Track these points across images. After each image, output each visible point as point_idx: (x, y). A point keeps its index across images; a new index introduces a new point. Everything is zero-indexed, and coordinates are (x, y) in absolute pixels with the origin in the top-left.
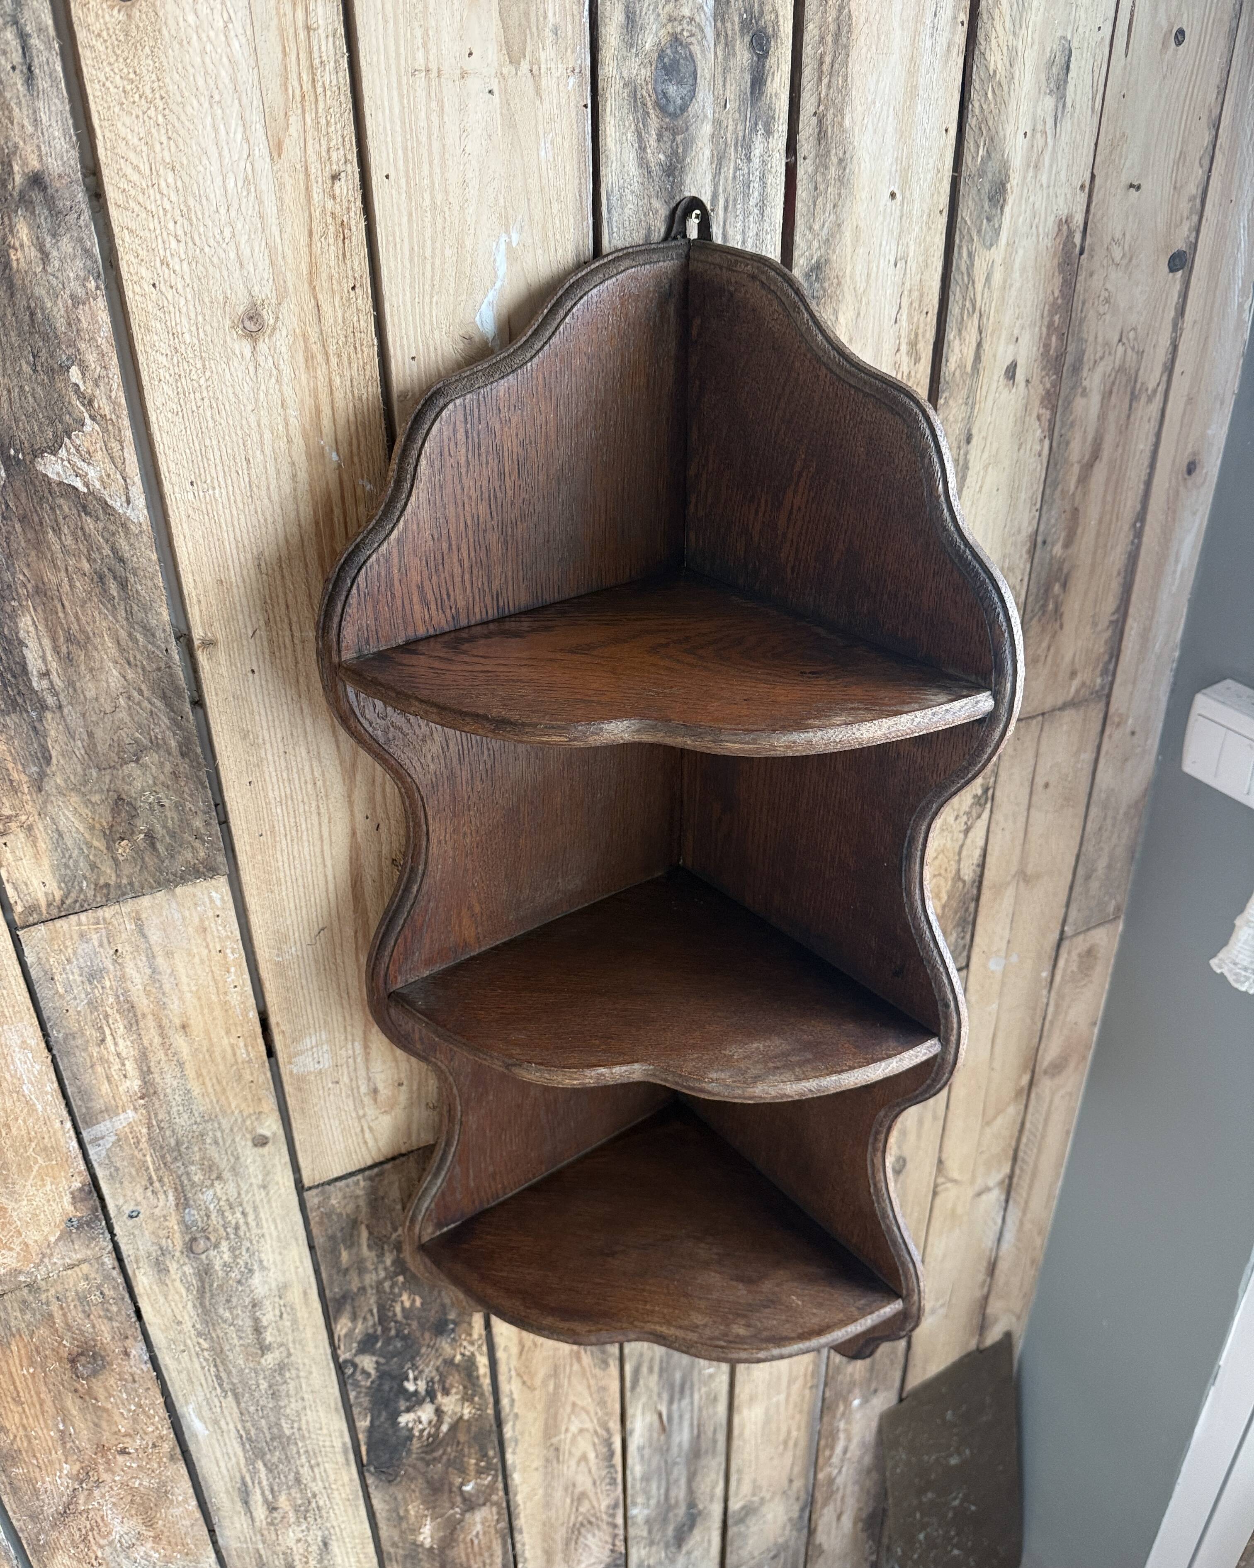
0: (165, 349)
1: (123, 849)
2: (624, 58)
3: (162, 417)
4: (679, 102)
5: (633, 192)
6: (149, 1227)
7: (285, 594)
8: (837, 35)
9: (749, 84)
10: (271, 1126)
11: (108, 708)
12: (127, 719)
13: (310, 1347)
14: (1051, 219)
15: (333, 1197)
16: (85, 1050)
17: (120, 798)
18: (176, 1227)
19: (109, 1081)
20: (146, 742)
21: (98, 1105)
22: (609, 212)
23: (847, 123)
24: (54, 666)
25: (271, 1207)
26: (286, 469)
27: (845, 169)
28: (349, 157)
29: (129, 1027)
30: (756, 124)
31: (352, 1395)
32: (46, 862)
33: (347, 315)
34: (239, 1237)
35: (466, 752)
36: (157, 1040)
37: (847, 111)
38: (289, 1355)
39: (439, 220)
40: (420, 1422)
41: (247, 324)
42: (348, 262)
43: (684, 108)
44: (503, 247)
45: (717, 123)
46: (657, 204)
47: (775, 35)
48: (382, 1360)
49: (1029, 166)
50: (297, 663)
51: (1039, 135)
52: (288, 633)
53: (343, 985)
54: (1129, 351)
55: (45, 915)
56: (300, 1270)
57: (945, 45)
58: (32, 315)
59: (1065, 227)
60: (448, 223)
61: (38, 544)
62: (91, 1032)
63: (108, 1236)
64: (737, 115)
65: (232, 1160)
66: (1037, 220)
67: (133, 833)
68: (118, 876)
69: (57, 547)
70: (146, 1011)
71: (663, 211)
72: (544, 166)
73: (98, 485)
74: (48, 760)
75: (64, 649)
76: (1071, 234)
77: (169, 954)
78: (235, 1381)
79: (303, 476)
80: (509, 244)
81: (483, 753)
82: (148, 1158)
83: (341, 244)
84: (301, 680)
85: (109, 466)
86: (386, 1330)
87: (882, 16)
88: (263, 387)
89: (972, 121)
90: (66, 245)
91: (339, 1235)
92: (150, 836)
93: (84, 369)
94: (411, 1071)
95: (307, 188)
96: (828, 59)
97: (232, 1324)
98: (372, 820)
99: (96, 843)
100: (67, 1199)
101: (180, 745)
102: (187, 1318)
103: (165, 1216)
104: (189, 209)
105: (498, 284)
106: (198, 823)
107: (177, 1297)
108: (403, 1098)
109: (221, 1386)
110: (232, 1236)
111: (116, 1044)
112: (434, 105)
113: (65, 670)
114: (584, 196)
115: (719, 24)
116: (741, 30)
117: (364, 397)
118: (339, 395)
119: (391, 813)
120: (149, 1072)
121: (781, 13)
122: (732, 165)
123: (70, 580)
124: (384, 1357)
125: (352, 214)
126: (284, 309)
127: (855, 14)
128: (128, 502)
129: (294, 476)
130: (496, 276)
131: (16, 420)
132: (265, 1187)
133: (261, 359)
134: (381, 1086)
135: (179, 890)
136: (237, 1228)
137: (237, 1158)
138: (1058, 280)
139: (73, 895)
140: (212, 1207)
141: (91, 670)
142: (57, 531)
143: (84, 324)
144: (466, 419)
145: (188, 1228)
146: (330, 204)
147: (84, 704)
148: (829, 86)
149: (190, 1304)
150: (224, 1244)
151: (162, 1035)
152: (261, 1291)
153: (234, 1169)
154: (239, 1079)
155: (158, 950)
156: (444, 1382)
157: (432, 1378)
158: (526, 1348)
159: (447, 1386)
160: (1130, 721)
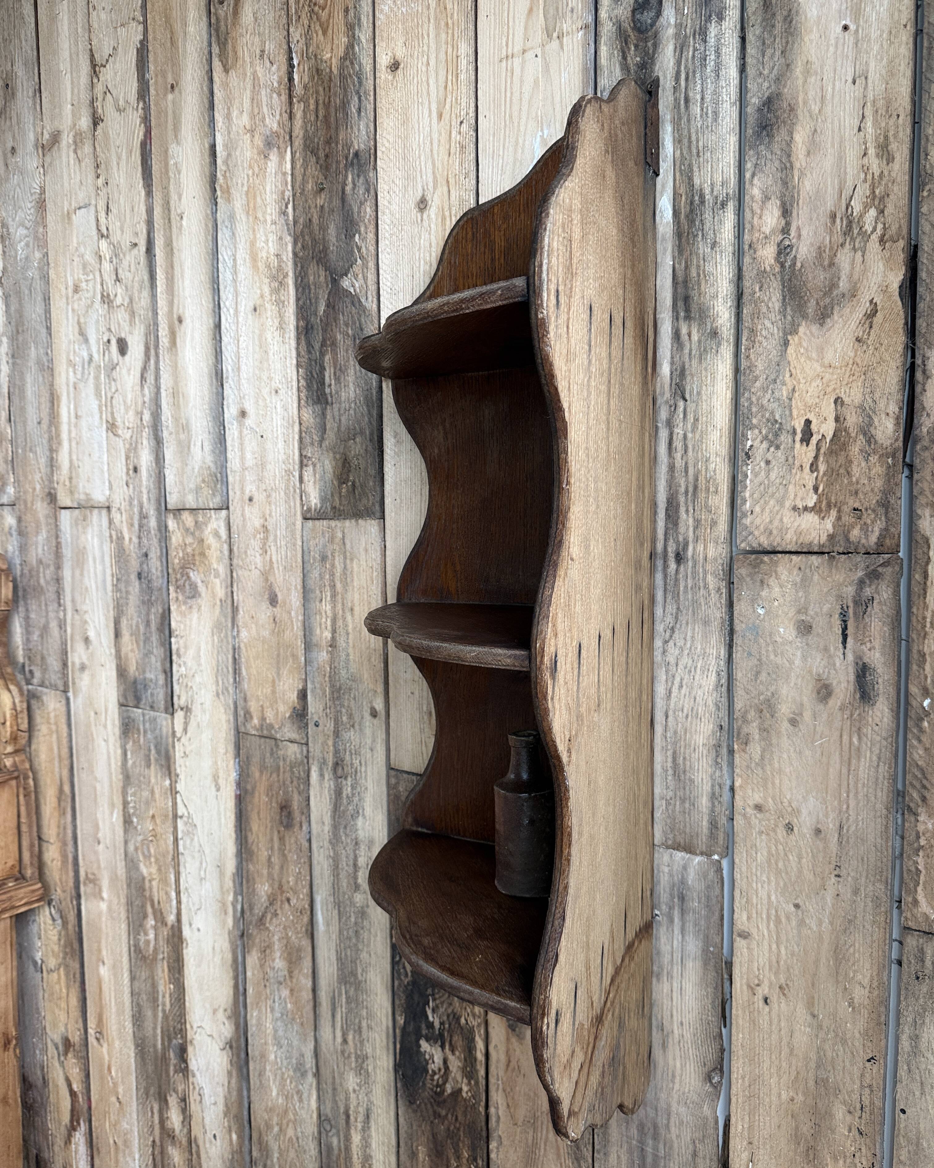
1: (344, 489)
4: (650, 21)
6: (321, 738)
10: (379, 705)
11: (348, 408)
12: (354, 416)
15: (400, 784)
16: (315, 602)
17: (346, 459)
18: (331, 748)
19: (320, 627)
20: (358, 430)
21: (315, 640)
24: (333, 381)
25: (373, 768)
29: (332, 597)
30: (710, 16)
32: (317, 486)
33: (460, 194)
34: (356, 780)
36: (341, 612)
40: (433, 1062)
41: (420, 205)
42: (463, 166)
43: (653, 24)
44: (538, 139)
45: (678, 26)
55: (313, 514)
58: (348, 213)
61: (336, 319)
62: (318, 592)
63: (306, 732)
64: (694, 16)
65: (360, 717)
67: (348, 481)
68: (340, 503)
69: (342, 322)
70: (339, 591)
72: (562, 88)
73: (358, 291)
74: (325, 431)
75: (337, 374)
77: (352, 560)
78: (340, 899)
80: (542, 137)
82: (327, 690)
83: (460, 157)
85: (363, 280)
92: (353, 485)
93: (360, 234)
97: (344, 848)
99: (335, 482)
100: (296, 693)
101: (370, 434)
102: (327, 822)
103: (328, 736)
106: (371, 483)
107: (325, 802)
109: (334, 895)
110: (353, 777)
111: (326, 606)
112: (509, 73)
113: (336, 384)
120: (335, 631)
122: (691, 49)
123: (344, 338)
125: (467, 140)
126: (436, 196)
128: (367, 299)
131: (337, 261)
132: (372, 750)
133: (424, 222)
135: (360, 521)
136: (356, 772)
137: (362, 718)
139: (324, 508)
140: (347, 745)
141: (345, 386)
142: (343, 314)
145: (336, 752)
147: (340, 404)
150: (349, 779)
151: (343, 610)
152: (361, 834)
153: (360, 725)
154: (369, 660)
155: (348, 554)
156: (451, 1036)
157: (443, 1022)
158: (512, 1065)
159: (453, 1042)
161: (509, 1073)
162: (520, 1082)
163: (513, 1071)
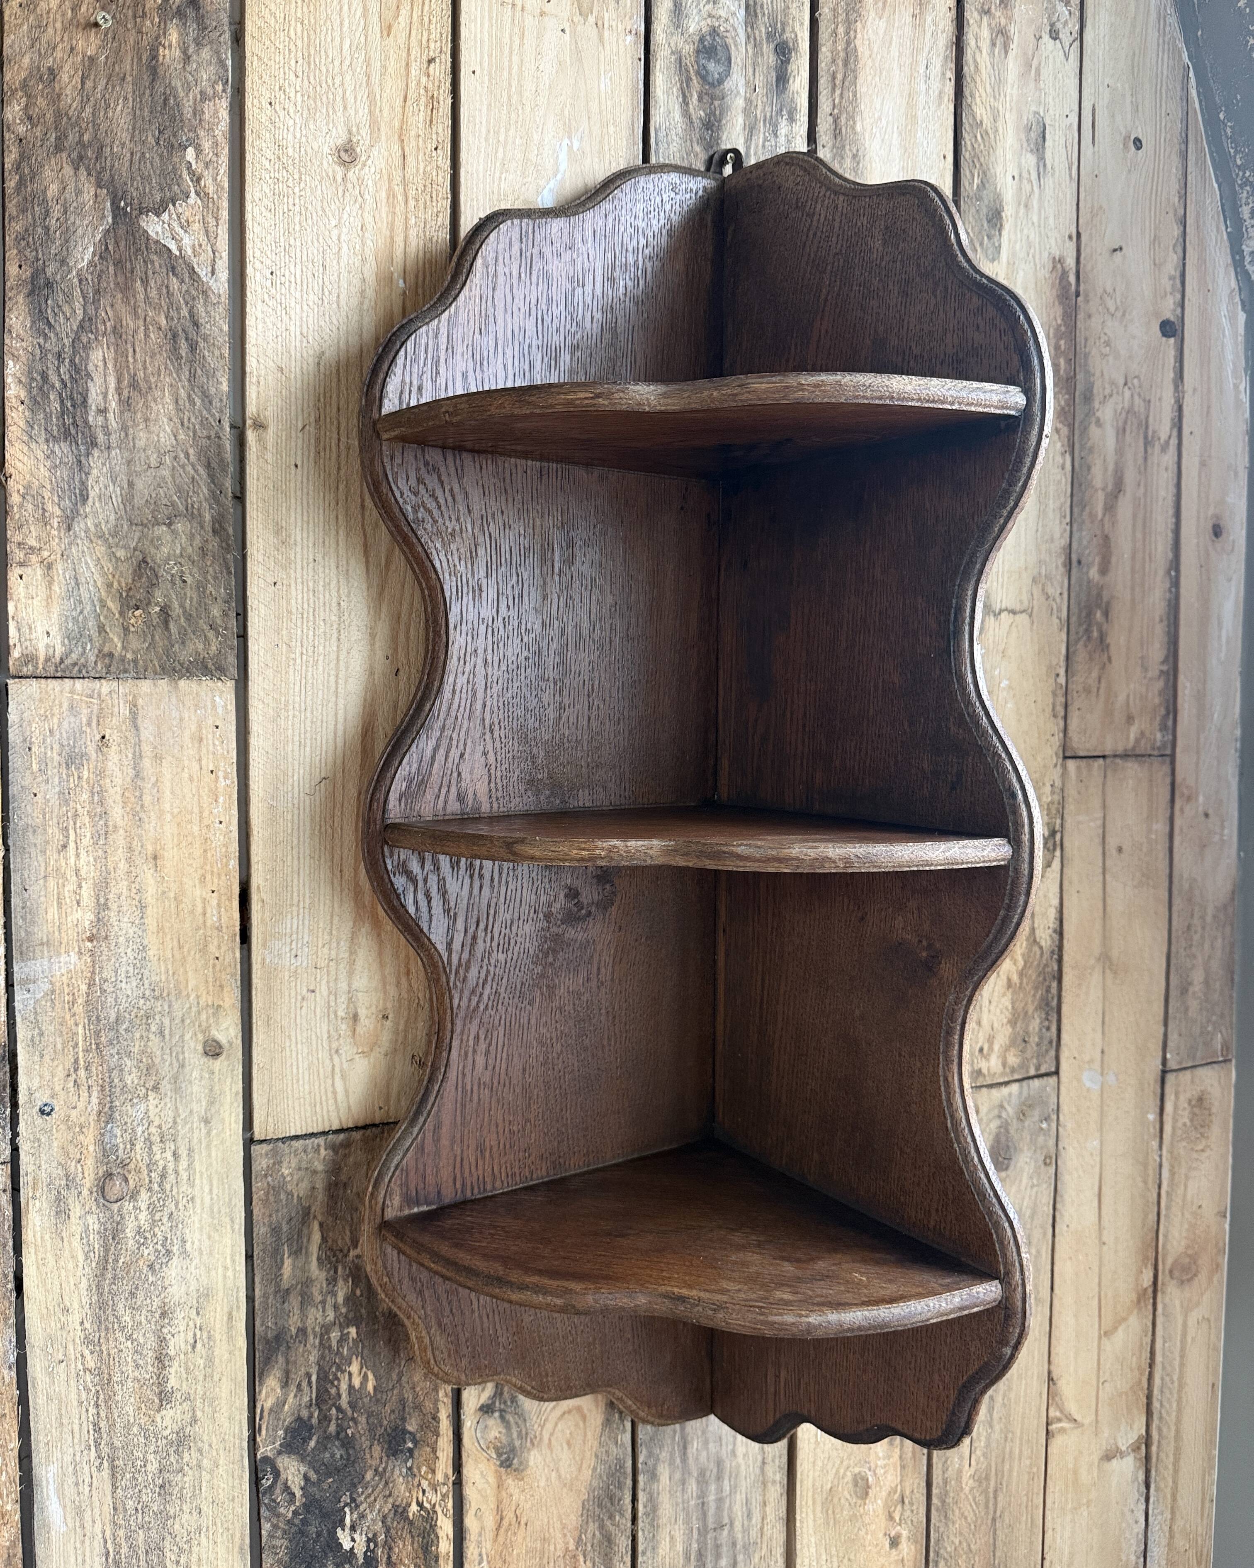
0: (269, 155)
1: (136, 618)
2: (672, 34)
3: (256, 210)
4: (716, 76)
5: (677, 135)
6: (60, 1136)
7: (338, 396)
8: (846, 63)
9: (774, 79)
10: (229, 1030)
11: (154, 463)
12: (169, 480)
13: (222, 1418)
14: (1045, 255)
15: (285, 1165)
16: (44, 852)
17: (144, 561)
18: (91, 1148)
19: (59, 904)
20: (182, 508)
21: (40, 933)
22: (657, 144)
23: (858, 128)
24: (113, 405)
25: (209, 1156)
26: (356, 282)
27: (858, 163)
28: (444, 49)
29: (96, 837)
30: (781, 110)
31: (266, 1527)
32: (56, 610)
33: (428, 169)
34: (163, 1190)
35: (494, 567)
36: (123, 866)
37: (858, 118)
38: (194, 1420)
39: (513, 115)
41: (342, 154)
42: (434, 128)
43: (720, 82)
44: (565, 149)
45: (748, 101)
46: (697, 149)
47: (796, 49)
48: (313, 1476)
49: (1019, 204)
50: (339, 468)
51: (1025, 182)
52: (335, 436)
53: (337, 858)
54: (1136, 397)
55: (40, 671)
56: (230, 1273)
57: (937, 93)
58: (166, 100)
59: (1059, 266)
60: (521, 118)
61: (126, 289)
62: (53, 831)
63: (9, 1135)
64: (765, 99)
65: (176, 1065)
66: (1032, 251)
67: (149, 604)
68: (124, 647)
69: (141, 296)
70: (120, 823)
71: (703, 156)
72: (603, 95)
73: (189, 252)
74: (85, 499)
75: (125, 393)
76: (1064, 274)
77: (158, 758)
78: (117, 1443)
79: (370, 293)
80: (570, 147)
81: (511, 575)
82: (81, 1031)
83: (429, 112)
84: (341, 487)
85: (202, 237)
86: (325, 1419)
87: (882, 57)
88: (347, 208)
89: (966, 154)
90: (206, 53)
91: (285, 1228)
92: (165, 611)
93: (199, 152)
94: (399, 1000)
95: (407, 64)
96: (839, 77)
97: (129, 1338)
98: (392, 662)
99: (110, 604)
101: (214, 520)
102: (76, 1305)
103: (82, 1127)
104: (309, 55)
105: (559, 177)
106: (216, 612)
107: (71, 1265)
108: (386, 1038)
109: (97, 1444)
110: (156, 1187)
111: (78, 855)
112: (516, 30)
113: (122, 412)
114: (636, 126)
115: (749, 30)
116: (768, 38)
117: (434, 239)
118: (412, 233)
119: (412, 660)
120: (106, 907)
121: (799, 35)
122: (762, 136)
123: (146, 329)
124: (317, 1472)
125: (441, 91)
126: (375, 152)
127: (860, 49)
128: (213, 273)
129: (363, 292)
130: (557, 171)
131: (133, 179)
132: (207, 1122)
133: (350, 186)
134: (362, 1012)
135: (182, 683)
136: (163, 1176)
137: (182, 1066)
138: (1059, 311)
139: (74, 656)
140: (140, 1130)
141: (146, 420)
142: (145, 282)
143: (207, 116)
144: (521, 239)
145: (105, 1153)
146: (424, 80)
147: (132, 452)
148: (841, 96)
149: (84, 1284)
150: (144, 1196)
151: (130, 861)
152: (176, 1292)
153: (175, 1079)
154: (204, 950)
155: (146, 749)
156: (390, 1549)
157: (375, 1535)
158: (505, 1523)
159: (394, 1558)
160: (1201, 799)
161: (501, 1539)
162: (520, 1540)
163: (507, 1531)
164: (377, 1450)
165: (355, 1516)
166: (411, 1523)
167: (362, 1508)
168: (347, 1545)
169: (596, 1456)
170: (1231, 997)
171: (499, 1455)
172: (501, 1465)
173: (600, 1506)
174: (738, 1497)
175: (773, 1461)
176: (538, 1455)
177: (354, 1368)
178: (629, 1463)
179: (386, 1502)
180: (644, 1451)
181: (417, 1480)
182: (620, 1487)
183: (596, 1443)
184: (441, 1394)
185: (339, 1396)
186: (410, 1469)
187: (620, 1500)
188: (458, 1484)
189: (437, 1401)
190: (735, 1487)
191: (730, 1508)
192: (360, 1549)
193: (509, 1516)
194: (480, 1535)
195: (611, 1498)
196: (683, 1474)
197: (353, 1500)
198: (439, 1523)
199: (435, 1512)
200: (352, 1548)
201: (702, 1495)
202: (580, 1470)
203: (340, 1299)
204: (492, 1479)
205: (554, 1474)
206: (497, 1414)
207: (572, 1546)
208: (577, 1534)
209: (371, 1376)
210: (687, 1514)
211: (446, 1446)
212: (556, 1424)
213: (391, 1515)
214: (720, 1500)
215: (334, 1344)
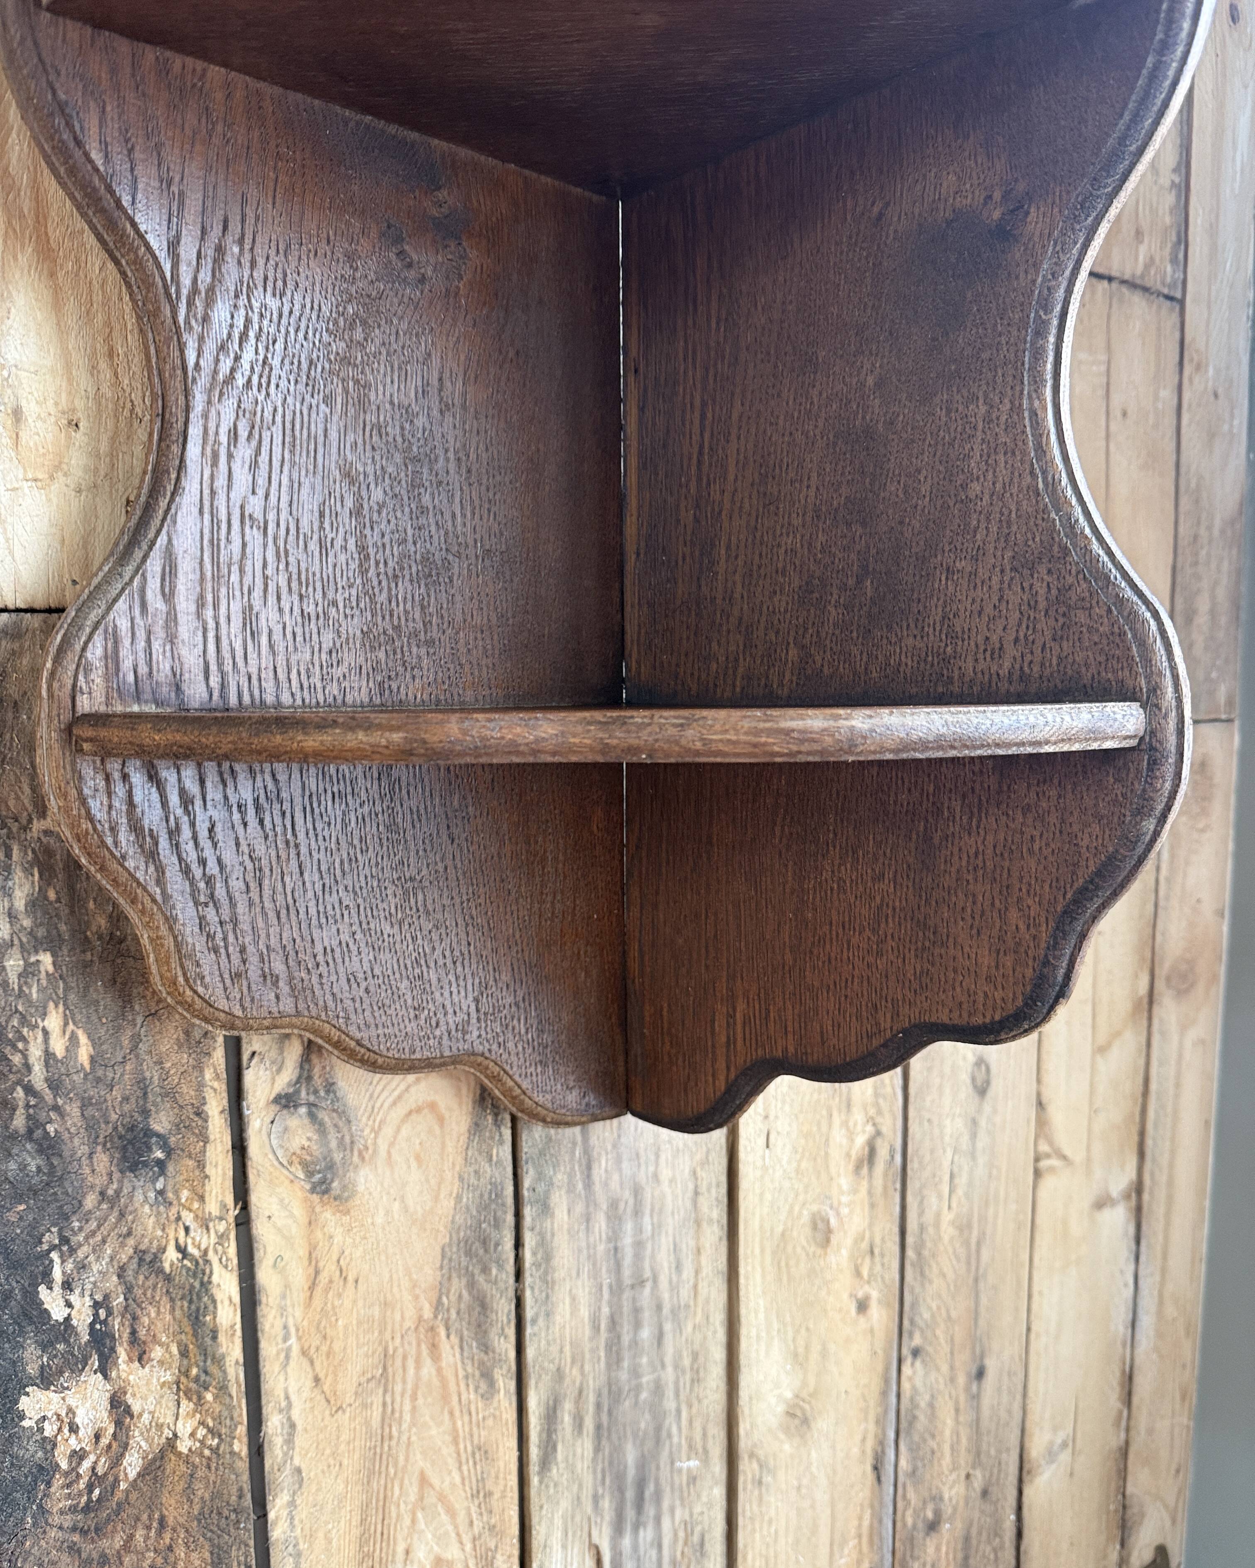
40: (74, 1429)
134: (30, 408)
156: (135, 1318)
157: (106, 1297)
158: (323, 1278)
159: (142, 1333)
160: (1211, 372)
161: (317, 1302)
162: (347, 1303)
163: (327, 1290)
164: (102, 1160)
165: (69, 1266)
166: (168, 1278)
167: (81, 1254)
168: (58, 1313)
169: (461, 1179)
170: (1236, 639)
171: (310, 1174)
172: (313, 1190)
173: (468, 1253)
174: (663, 1240)
175: (709, 1190)
176: (371, 1177)
177: (53, 1021)
178: (510, 1190)
179: (123, 1245)
180: (532, 1172)
181: (174, 1211)
182: (497, 1224)
183: (460, 1160)
184: (208, 1075)
185: (28, 1067)
186: (161, 1193)
187: (497, 1245)
188: (244, 1222)
189: (200, 1086)
190: (660, 1226)
191: (653, 1257)
192: (82, 1318)
193: (329, 1269)
194: (284, 1297)
195: (485, 1242)
196: (588, 1206)
197: (64, 1240)
198: (215, 1279)
199: (207, 1262)
200: (68, 1319)
201: (614, 1237)
202: (436, 1199)
203: (20, 904)
204: (299, 1211)
205: (396, 1206)
206: (303, 1110)
207: (428, 1313)
208: (434, 1296)
209: (83, 1039)
210: (594, 1264)
211: (221, 1158)
212: (398, 1130)
213: (134, 1265)
214: (639, 1245)
215: (13, 978)
